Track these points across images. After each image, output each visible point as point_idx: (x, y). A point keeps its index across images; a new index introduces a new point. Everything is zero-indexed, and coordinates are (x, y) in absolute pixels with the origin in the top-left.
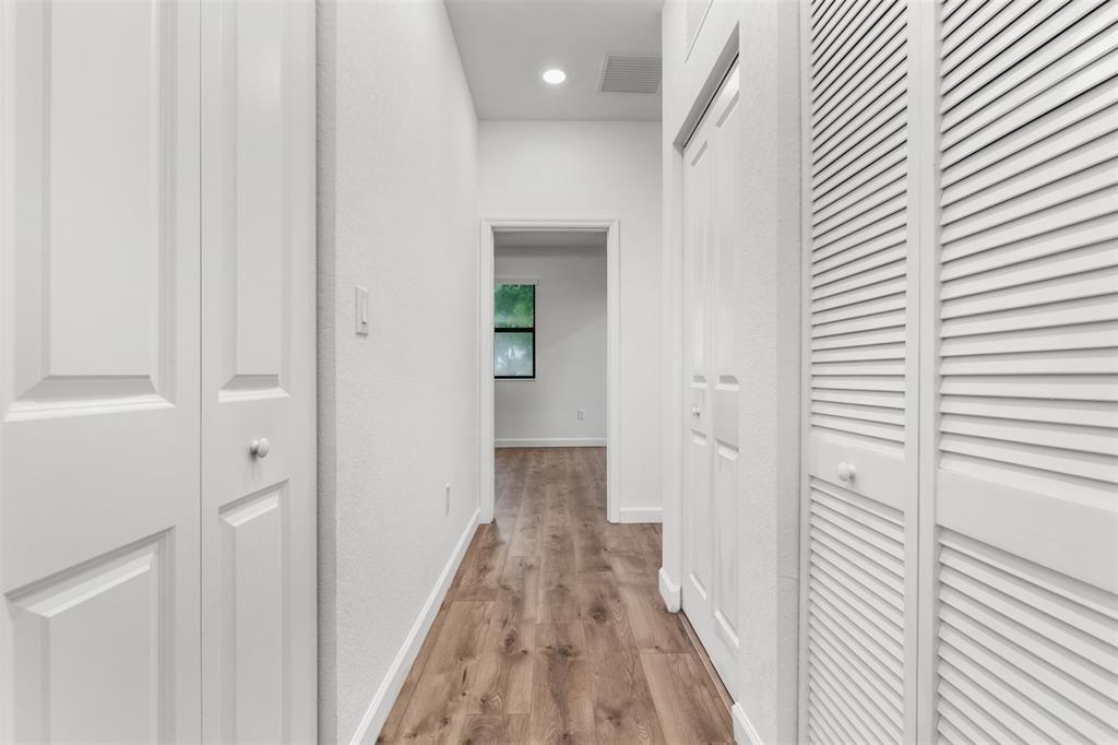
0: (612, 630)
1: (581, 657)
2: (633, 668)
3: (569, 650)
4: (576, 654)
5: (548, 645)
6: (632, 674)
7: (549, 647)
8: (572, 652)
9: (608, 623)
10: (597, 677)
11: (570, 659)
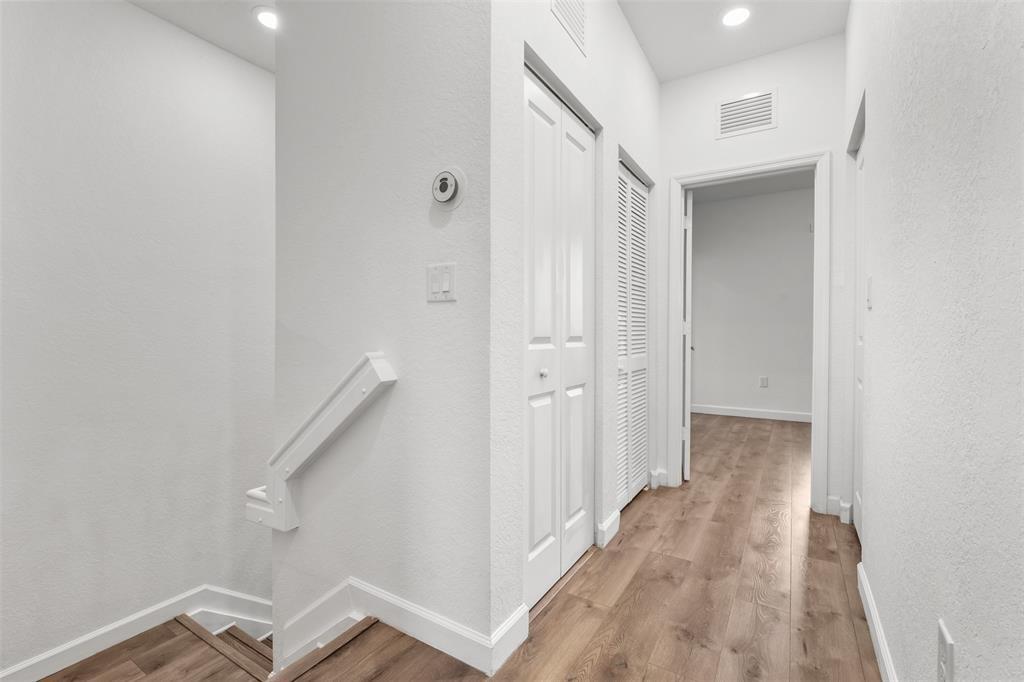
0: (618, 639)
1: (671, 623)
2: (629, 599)
3: (681, 635)
4: (676, 628)
5: (704, 650)
6: (635, 595)
7: (702, 646)
8: (679, 633)
9: (617, 650)
10: (666, 603)
11: (684, 626)
